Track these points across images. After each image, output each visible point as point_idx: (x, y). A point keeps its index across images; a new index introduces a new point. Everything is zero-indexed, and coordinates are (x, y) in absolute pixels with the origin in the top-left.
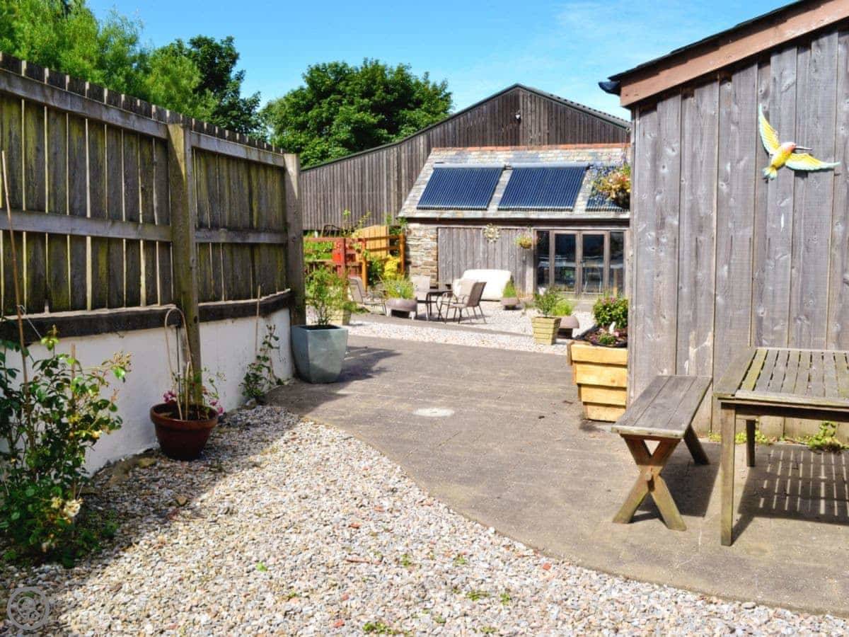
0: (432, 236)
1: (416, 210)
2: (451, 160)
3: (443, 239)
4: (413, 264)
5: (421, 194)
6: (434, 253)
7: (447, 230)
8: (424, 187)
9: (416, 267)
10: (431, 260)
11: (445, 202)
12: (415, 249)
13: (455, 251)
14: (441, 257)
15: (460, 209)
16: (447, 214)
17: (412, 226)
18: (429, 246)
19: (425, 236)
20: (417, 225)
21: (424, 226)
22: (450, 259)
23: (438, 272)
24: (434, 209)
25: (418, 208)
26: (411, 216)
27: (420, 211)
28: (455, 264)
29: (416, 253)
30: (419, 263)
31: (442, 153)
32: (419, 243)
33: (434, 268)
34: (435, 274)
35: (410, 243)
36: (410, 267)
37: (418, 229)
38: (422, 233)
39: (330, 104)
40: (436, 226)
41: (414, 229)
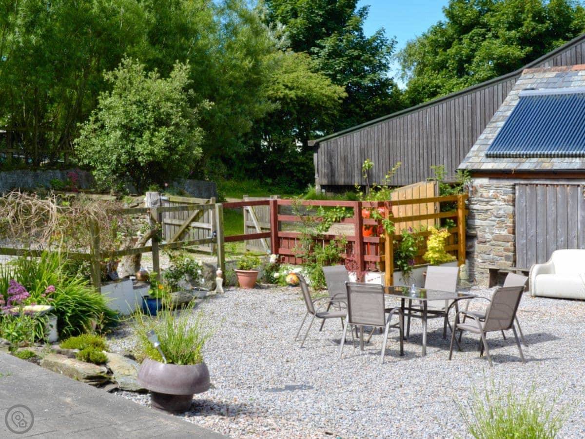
0: (506, 197)
1: (484, 159)
2: (547, 85)
3: (521, 203)
4: (480, 239)
5: (496, 135)
6: (509, 222)
7: (528, 188)
8: (501, 124)
9: (485, 242)
10: (504, 232)
11: (527, 146)
12: (483, 216)
13: (540, 219)
14: (520, 229)
15: (547, 156)
16: (528, 165)
17: (478, 182)
18: (502, 212)
19: (496, 197)
20: (485, 181)
21: (494, 182)
22: (532, 232)
23: (515, 251)
24: (509, 156)
25: (488, 156)
26: (476, 167)
27: (490, 160)
28: (540, 240)
29: (484, 223)
30: (488, 236)
31: (537, 75)
32: (489, 207)
33: (509, 245)
34: (511, 254)
35: (475, 207)
36: (476, 242)
37: (487, 188)
38: (492, 193)
39: (471, 39)
40: (511, 182)
41: (482, 186)
